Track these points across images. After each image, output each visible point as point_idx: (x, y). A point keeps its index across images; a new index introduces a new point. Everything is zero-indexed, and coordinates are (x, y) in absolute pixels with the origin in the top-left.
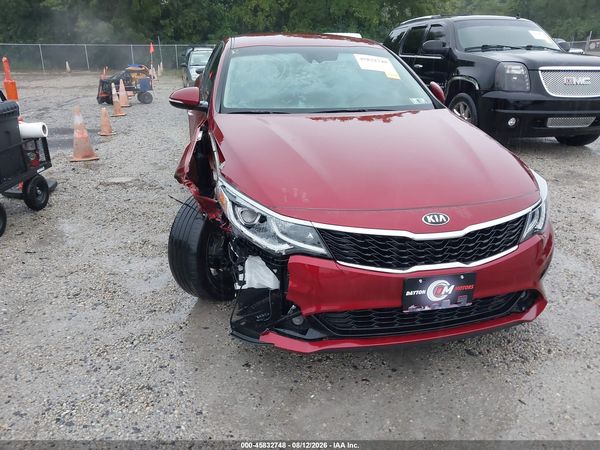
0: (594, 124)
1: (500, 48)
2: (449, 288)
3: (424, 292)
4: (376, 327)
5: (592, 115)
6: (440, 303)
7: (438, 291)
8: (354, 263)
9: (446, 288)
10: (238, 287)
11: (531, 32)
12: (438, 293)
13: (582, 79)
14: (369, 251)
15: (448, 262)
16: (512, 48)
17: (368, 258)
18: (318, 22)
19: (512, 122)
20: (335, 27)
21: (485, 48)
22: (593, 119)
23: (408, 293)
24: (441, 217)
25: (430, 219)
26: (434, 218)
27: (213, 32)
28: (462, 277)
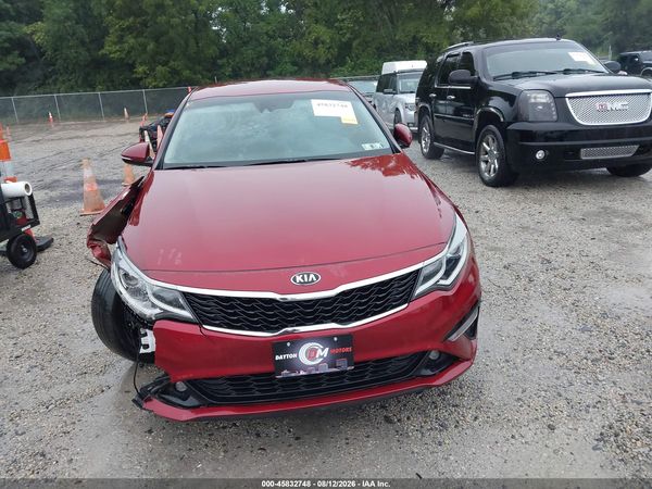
0: (638, 152)
1: (532, 74)
2: (323, 352)
3: (295, 356)
4: (258, 394)
5: (634, 143)
6: (316, 367)
7: (311, 354)
8: (221, 327)
9: (320, 351)
10: (142, 351)
11: (571, 54)
12: (311, 356)
13: (618, 104)
14: (235, 314)
15: (322, 323)
16: (547, 73)
17: (233, 321)
18: (383, 50)
19: (540, 155)
20: (402, 55)
21: (516, 75)
22: (636, 147)
23: (277, 358)
24: (312, 276)
25: (299, 279)
26: (303, 278)
27: (273, 69)
28: (335, 339)
